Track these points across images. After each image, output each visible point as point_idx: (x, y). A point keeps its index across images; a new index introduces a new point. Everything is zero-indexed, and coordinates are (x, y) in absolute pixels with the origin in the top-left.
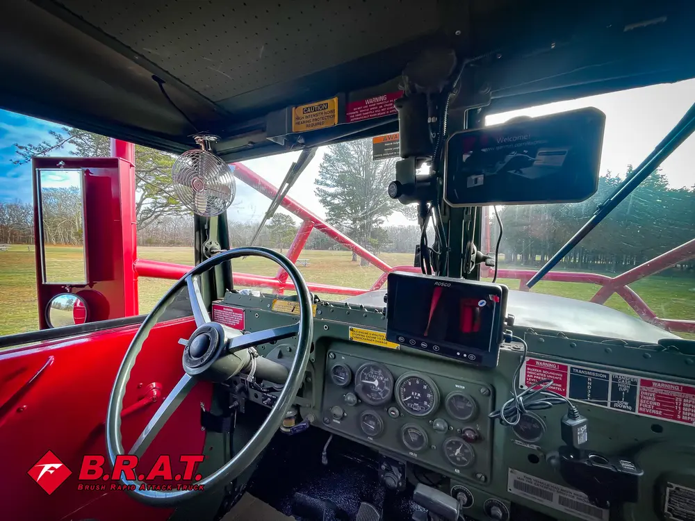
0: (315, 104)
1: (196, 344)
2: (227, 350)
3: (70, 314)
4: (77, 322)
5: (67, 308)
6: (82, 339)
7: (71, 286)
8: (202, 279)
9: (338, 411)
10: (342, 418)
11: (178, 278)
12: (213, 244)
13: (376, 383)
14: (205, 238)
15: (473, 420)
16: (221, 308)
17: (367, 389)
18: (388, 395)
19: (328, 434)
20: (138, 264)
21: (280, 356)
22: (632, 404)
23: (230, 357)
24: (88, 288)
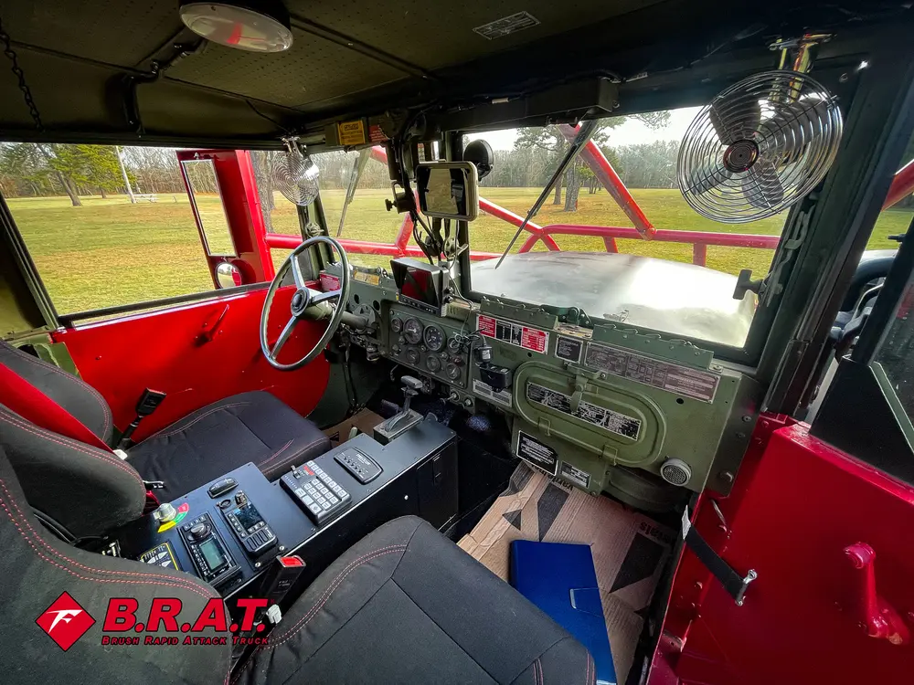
0: (351, 123)
1: (295, 299)
2: (312, 304)
3: (231, 278)
4: (237, 284)
5: (228, 274)
6: (241, 296)
7: (227, 257)
8: (311, 253)
9: (395, 348)
10: (399, 352)
11: (294, 248)
12: (314, 225)
13: (415, 331)
14: (307, 221)
15: (459, 353)
16: (325, 277)
17: (410, 334)
18: (419, 339)
19: (395, 364)
20: (268, 238)
21: (362, 312)
22: (520, 342)
23: (314, 307)
24: (238, 258)
